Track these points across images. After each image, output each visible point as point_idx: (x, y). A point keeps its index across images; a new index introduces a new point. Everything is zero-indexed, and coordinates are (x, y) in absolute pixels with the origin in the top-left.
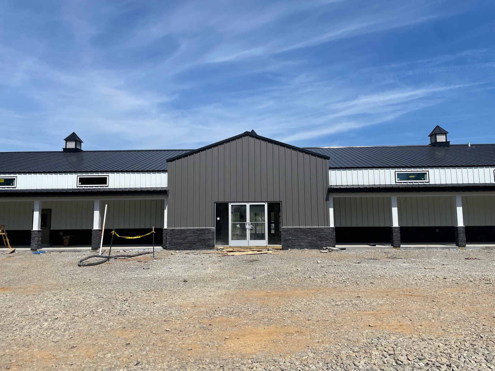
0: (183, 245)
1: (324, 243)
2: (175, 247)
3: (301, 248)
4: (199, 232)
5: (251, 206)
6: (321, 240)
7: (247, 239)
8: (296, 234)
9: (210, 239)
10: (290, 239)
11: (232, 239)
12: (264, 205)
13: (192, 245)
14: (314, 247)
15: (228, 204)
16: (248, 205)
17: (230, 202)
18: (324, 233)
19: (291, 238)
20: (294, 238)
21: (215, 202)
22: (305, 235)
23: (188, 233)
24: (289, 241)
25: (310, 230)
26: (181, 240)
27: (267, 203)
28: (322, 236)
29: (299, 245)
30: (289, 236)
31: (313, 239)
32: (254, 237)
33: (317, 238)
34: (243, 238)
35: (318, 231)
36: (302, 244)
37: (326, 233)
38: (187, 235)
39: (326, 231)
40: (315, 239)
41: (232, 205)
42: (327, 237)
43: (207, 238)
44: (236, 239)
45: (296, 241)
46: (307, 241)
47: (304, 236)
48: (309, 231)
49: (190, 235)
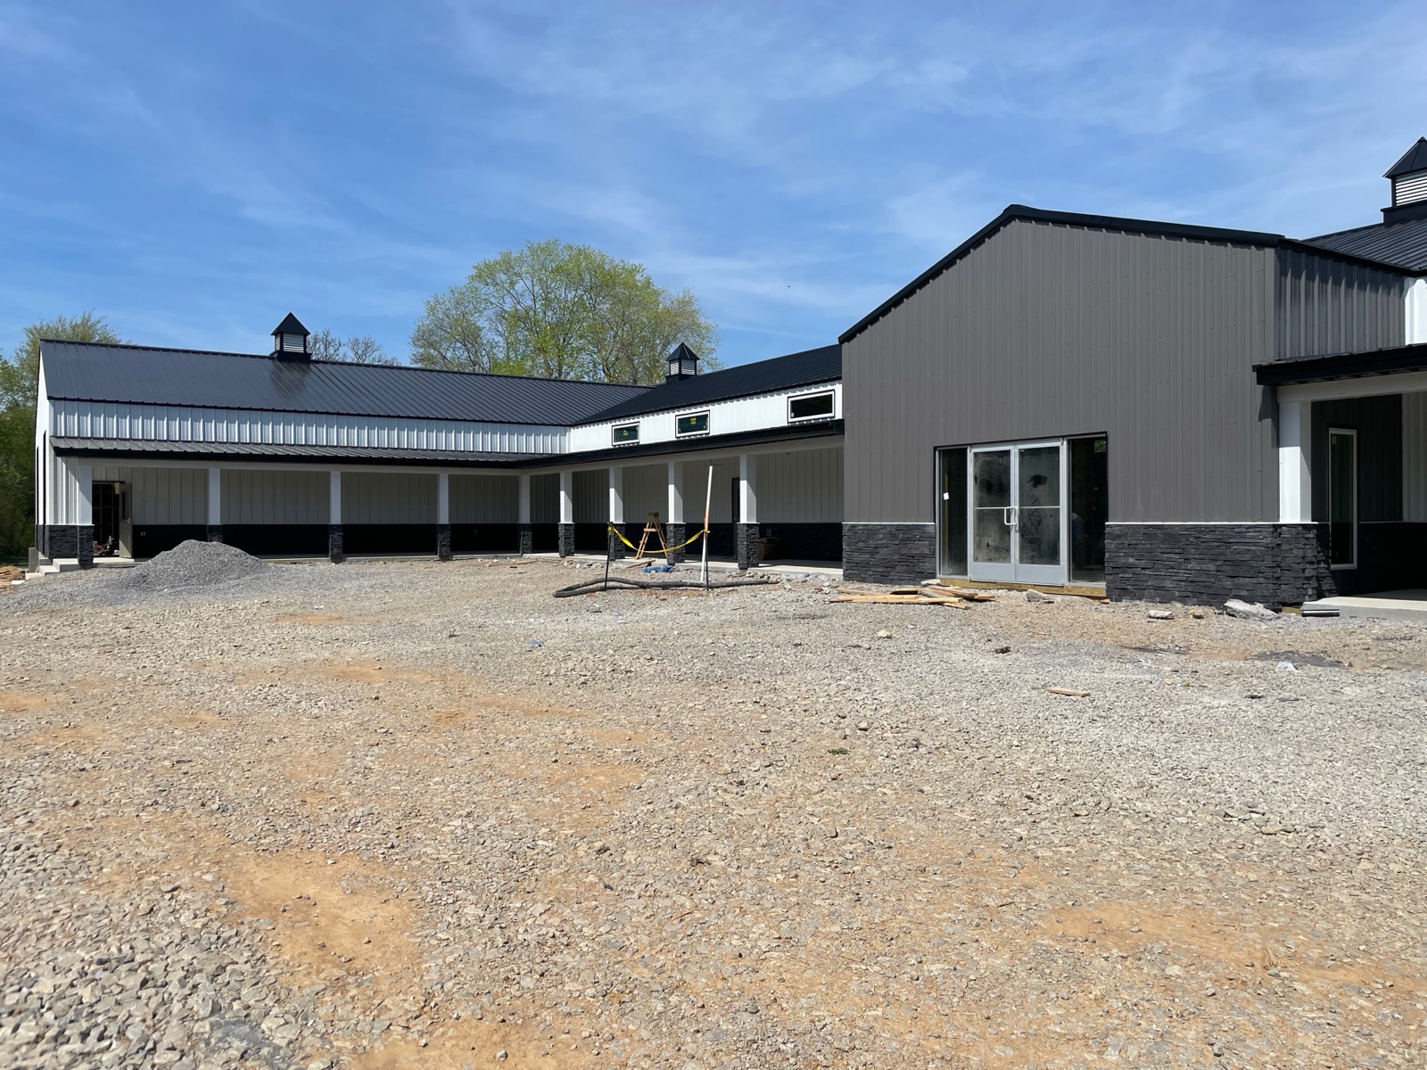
0: (873, 569)
1: (1242, 585)
2: (857, 572)
3: (1163, 598)
4: (901, 536)
5: (1023, 453)
6: (1232, 573)
7: (1013, 560)
8: (1148, 546)
9: (924, 556)
10: (1130, 567)
11: (976, 560)
12: (1057, 449)
13: (889, 569)
14: (1204, 597)
15: (966, 449)
16: (1014, 450)
17: (972, 445)
18: (1246, 548)
19: (1131, 560)
20: (1143, 563)
21: (935, 448)
22: (1177, 551)
23: (881, 536)
24: (1125, 572)
25: (1197, 534)
26: (868, 556)
27: (1065, 443)
28: (1238, 557)
29: (1156, 588)
30: (1127, 556)
31: (1204, 567)
32: (1030, 554)
33: (1218, 563)
34: (1003, 555)
35: (1225, 537)
36: (1168, 584)
37: (1253, 548)
38: (879, 542)
39: (1253, 537)
40: (1212, 567)
41: (976, 454)
42: (1254, 564)
43: (917, 552)
44: (986, 557)
45: (1147, 572)
46: (1182, 575)
47: (1172, 556)
48: (1192, 539)
49: (884, 541)
